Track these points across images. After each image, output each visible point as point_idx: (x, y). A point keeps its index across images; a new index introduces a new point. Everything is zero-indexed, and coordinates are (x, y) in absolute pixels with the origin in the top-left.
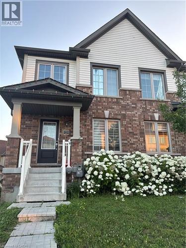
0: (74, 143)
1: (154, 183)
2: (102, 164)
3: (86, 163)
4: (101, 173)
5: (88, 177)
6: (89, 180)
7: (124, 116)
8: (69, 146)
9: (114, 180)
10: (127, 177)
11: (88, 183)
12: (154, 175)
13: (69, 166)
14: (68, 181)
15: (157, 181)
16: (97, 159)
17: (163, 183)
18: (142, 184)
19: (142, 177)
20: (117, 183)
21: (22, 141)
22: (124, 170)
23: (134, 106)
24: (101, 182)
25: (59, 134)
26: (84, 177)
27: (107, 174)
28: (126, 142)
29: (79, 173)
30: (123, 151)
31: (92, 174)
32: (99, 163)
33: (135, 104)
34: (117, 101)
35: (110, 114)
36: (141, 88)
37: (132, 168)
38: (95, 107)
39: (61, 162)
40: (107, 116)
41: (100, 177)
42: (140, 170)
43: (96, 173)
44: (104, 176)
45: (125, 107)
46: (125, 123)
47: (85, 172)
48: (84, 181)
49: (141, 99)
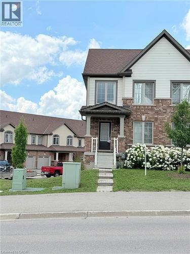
0: (120, 140)
1: (166, 164)
2: (136, 152)
3: (127, 151)
4: (135, 157)
5: (128, 159)
6: (129, 160)
7: (156, 119)
8: (118, 141)
9: (143, 161)
10: (150, 159)
11: (128, 162)
12: (166, 159)
13: (118, 153)
14: (117, 160)
15: (167, 163)
16: (134, 149)
17: (171, 164)
18: (158, 164)
19: (158, 160)
20: (144, 163)
21: (92, 138)
22: (150, 156)
23: (165, 111)
24: (135, 162)
25: (111, 131)
26: (126, 159)
27: (138, 158)
28: (157, 137)
29: (123, 157)
30: (154, 144)
31: (130, 157)
32: (134, 152)
33: (166, 110)
34: (152, 108)
35: (146, 118)
36: (171, 97)
37: (154, 155)
38: (135, 113)
39: (113, 149)
40: (144, 120)
41: (134, 159)
42: (158, 156)
43: (132, 157)
44: (136, 159)
45: (157, 113)
46: (156, 124)
47: (127, 156)
48: (126, 161)
49: (170, 106)
